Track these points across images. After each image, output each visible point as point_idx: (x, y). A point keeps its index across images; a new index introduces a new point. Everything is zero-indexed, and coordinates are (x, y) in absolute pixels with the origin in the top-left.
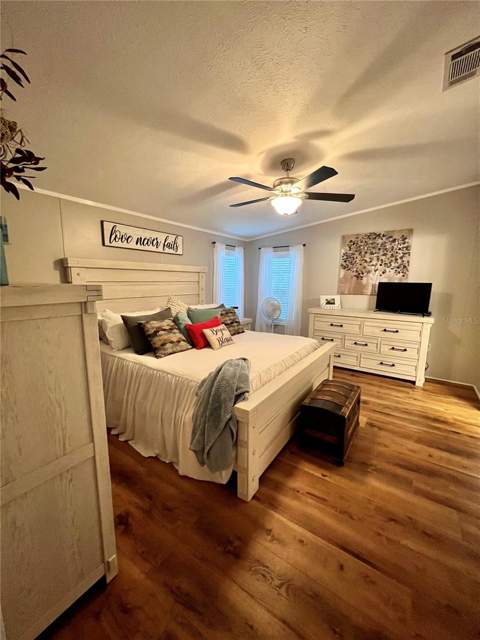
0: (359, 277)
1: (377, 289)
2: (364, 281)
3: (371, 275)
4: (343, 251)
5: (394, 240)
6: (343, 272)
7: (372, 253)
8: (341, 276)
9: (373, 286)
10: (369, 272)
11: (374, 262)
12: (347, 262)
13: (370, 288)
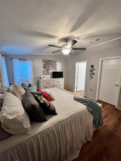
0: (48, 70)
1: (52, 73)
2: (49, 71)
3: (50, 70)
4: (43, 64)
5: (54, 63)
6: (44, 69)
7: (50, 65)
8: (44, 70)
9: (51, 72)
10: (50, 69)
11: (51, 67)
12: (45, 67)
13: (50, 73)
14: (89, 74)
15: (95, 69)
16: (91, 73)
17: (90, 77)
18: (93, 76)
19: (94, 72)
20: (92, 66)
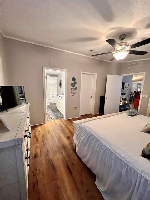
14: (71, 89)
15: (77, 83)
16: (73, 87)
17: (71, 92)
18: (75, 91)
19: (76, 86)
20: (74, 79)
